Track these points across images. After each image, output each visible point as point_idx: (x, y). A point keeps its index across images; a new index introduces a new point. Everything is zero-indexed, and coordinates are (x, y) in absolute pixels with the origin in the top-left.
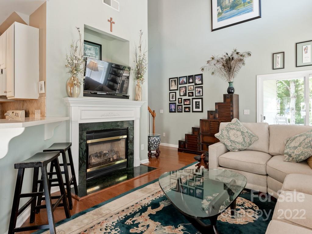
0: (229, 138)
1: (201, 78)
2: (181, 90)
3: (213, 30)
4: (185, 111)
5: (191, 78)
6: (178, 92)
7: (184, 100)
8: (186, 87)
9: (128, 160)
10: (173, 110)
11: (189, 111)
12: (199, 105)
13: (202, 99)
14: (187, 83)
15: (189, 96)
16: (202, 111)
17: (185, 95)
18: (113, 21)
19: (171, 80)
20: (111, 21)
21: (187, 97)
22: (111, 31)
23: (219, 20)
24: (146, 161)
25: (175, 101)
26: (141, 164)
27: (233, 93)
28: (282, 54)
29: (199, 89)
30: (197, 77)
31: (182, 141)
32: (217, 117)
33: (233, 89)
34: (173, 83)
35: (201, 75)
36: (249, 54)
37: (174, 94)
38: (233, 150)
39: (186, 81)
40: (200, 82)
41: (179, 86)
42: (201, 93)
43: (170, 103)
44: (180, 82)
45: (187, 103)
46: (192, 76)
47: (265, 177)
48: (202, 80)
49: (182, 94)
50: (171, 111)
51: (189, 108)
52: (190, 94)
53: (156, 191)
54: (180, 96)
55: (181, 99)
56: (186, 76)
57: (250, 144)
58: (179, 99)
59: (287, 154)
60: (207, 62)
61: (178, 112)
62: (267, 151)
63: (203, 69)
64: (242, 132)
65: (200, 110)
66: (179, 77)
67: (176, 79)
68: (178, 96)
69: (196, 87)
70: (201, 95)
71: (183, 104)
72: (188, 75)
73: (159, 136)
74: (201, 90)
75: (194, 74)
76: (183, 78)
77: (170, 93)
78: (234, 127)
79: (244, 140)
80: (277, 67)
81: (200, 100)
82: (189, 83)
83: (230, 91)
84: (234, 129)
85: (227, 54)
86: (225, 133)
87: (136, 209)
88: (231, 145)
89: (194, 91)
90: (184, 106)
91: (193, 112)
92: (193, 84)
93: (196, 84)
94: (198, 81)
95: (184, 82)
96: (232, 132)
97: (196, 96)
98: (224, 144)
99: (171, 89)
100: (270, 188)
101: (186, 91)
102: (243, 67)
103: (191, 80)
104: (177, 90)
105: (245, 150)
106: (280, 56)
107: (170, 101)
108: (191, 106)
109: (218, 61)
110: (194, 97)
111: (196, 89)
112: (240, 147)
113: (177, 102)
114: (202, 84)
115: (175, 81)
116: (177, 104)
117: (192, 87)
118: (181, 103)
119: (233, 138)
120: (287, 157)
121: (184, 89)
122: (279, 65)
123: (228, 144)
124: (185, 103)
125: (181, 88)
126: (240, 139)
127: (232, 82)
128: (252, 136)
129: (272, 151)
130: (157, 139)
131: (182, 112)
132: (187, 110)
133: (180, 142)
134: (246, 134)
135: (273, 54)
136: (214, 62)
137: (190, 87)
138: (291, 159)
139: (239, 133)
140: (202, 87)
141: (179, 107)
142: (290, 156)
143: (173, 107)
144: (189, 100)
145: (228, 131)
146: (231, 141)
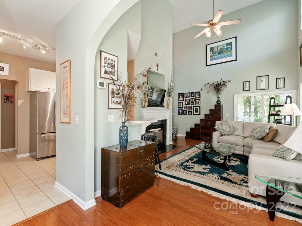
0: (222, 129)
1: (199, 94)
2: (186, 101)
3: (207, 66)
4: (188, 114)
5: (192, 94)
6: (184, 102)
7: (188, 107)
8: (189, 99)
9: (164, 141)
10: (181, 113)
11: (191, 114)
12: (198, 110)
13: (200, 107)
14: (190, 97)
15: (191, 105)
16: (200, 114)
17: (189, 104)
18: (159, 65)
19: (179, 94)
20: (158, 65)
21: (190, 105)
22: (158, 71)
23: (211, 60)
24: (172, 143)
25: (182, 107)
26: (170, 144)
27: (220, 104)
28: (249, 82)
29: (198, 101)
30: (197, 94)
31: (188, 132)
32: (211, 118)
33: (220, 102)
34: (181, 97)
35: (200, 92)
36: (230, 81)
37: (181, 103)
38: (225, 135)
39: (189, 96)
40: (199, 97)
41: (185, 98)
42: (199, 103)
43: (178, 109)
44: (186, 96)
45: (190, 109)
46: (194, 93)
47: (243, 147)
48: (200, 95)
49: (186, 103)
50: (179, 114)
51: (191, 112)
52: (192, 103)
53: (188, 155)
54: (185, 104)
55: (186, 106)
56: (190, 93)
57: (234, 132)
58: (184, 106)
59: (253, 136)
60: (204, 86)
61: (184, 114)
62: (242, 136)
63: (202, 89)
64: (229, 126)
65: (199, 113)
66: (185, 93)
67: (183, 94)
68: (184, 105)
69: (196, 99)
70: (199, 104)
71: (187, 109)
72: (190, 92)
73: (177, 129)
74: (199, 101)
75: (194, 91)
76: (187, 94)
77: (178, 102)
78: (225, 123)
79: (231, 130)
80: (246, 90)
81: (199, 108)
82: (192, 97)
83: (218, 102)
84: (225, 124)
85: (217, 82)
86: (220, 126)
87: (184, 161)
88: (224, 133)
89: (195, 102)
90: (188, 111)
91: (194, 114)
92: (194, 98)
93: (196, 98)
94: (197, 96)
95: (188, 96)
96: (224, 126)
97: (196, 105)
98: (220, 132)
99: (179, 100)
100: (245, 152)
101: (189, 101)
102: (226, 89)
103: (193, 95)
104: (183, 101)
105: (231, 135)
106: (248, 83)
107: (178, 107)
108: (192, 111)
109: (211, 85)
110: (195, 105)
111: (196, 101)
112: (229, 133)
113: (183, 108)
114: (200, 98)
115: (182, 95)
116: (183, 109)
117: (193, 99)
118: (186, 109)
119: (225, 129)
120: (253, 137)
121: (188, 101)
122: (247, 89)
123: (222, 132)
124: (189, 109)
125: (186, 100)
126: (228, 130)
127: (219, 98)
128: (234, 128)
129: (245, 135)
130: (176, 131)
131: (186, 114)
132: (190, 113)
133: (187, 133)
134: (232, 127)
135: (244, 82)
136: (209, 85)
137: (192, 99)
138: (255, 138)
139: (228, 126)
140: (200, 99)
141: (184, 111)
142: (255, 137)
143: (180, 111)
144: (191, 107)
145: (222, 125)
146: (224, 130)
